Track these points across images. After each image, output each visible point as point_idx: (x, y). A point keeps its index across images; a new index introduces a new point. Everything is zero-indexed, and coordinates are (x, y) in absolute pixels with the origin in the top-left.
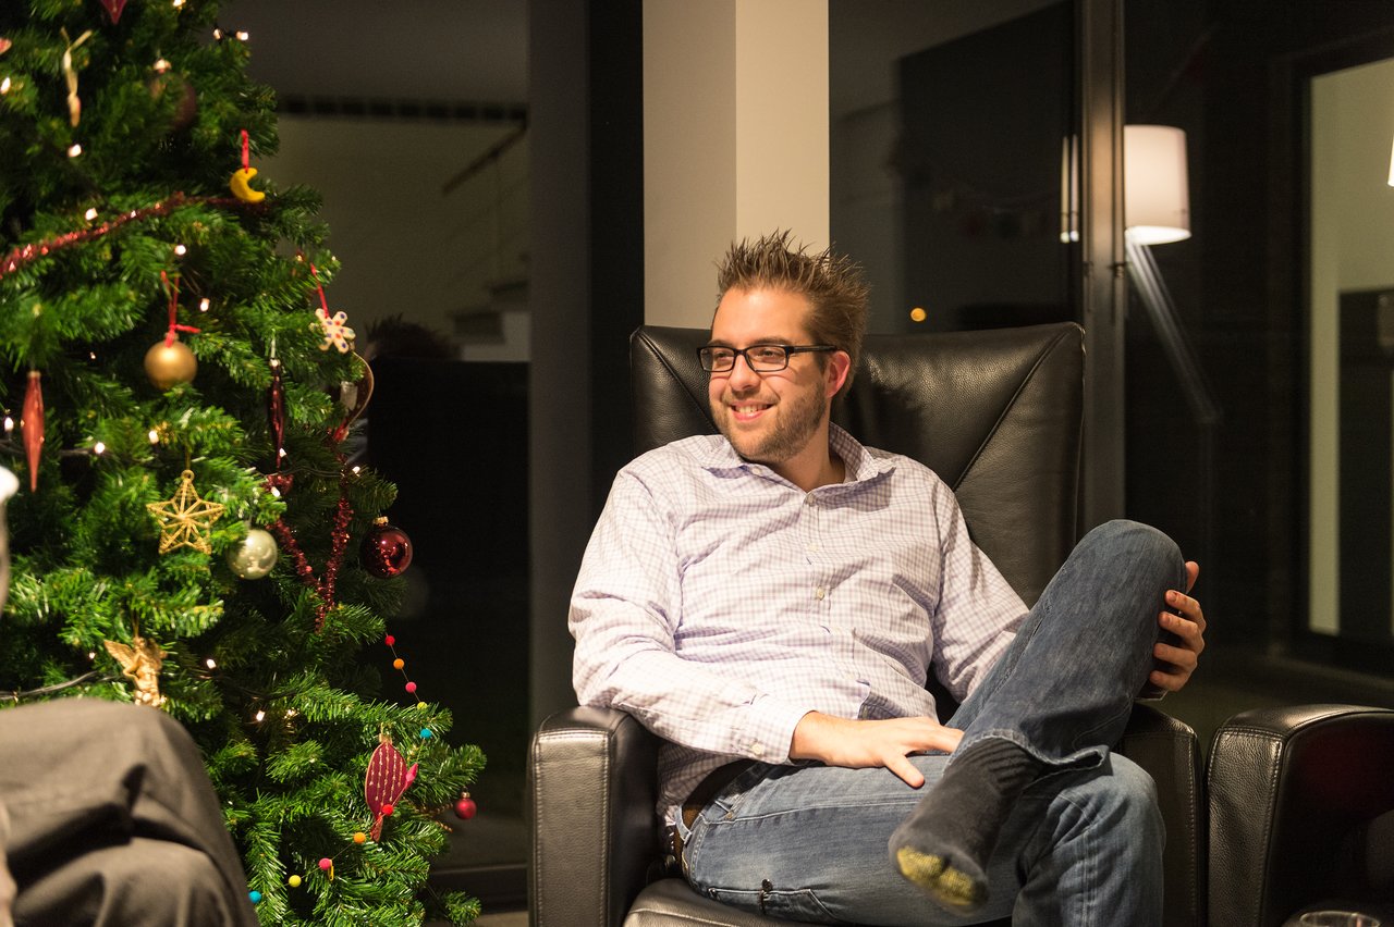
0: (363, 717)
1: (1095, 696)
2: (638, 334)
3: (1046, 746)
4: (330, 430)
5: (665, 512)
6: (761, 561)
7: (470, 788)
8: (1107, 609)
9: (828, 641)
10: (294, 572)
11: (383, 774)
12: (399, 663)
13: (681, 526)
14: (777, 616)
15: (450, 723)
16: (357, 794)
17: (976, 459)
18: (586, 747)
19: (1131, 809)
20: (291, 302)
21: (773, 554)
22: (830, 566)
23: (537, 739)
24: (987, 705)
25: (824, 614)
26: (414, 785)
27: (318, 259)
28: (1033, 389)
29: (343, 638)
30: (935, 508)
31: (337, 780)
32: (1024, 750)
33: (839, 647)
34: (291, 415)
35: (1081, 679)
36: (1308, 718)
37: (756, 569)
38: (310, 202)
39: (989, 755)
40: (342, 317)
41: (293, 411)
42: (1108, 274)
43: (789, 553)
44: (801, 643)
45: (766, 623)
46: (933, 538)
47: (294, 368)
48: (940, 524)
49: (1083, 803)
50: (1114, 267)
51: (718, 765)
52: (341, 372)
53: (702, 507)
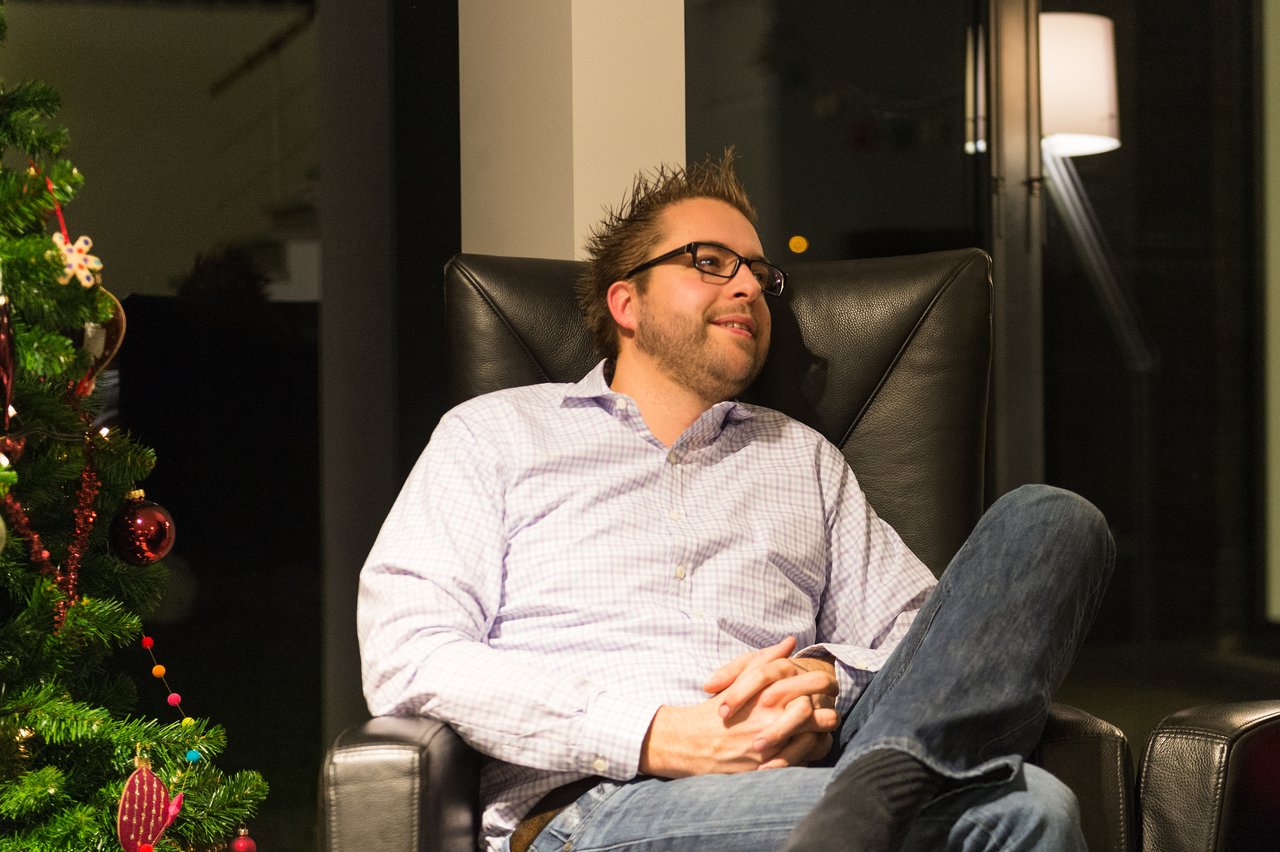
0: (114, 737)
1: (1004, 695)
2: (454, 263)
3: (947, 755)
4: (71, 383)
5: (493, 463)
6: (610, 527)
7: (248, 823)
8: (1020, 591)
9: (688, 630)
10: (27, 559)
11: (140, 806)
12: (159, 670)
13: (514, 481)
14: (629, 594)
15: (224, 743)
16: (107, 831)
17: (864, 413)
18: (391, 767)
19: (1048, 831)
20: (21, 224)
21: (627, 520)
22: (693, 542)
23: (332, 757)
24: (877, 708)
25: (684, 597)
26: (179, 820)
27: (56, 170)
28: (931, 328)
29: (88, 640)
30: (819, 472)
31: (83, 815)
32: (921, 763)
33: (702, 637)
34: (22, 363)
35: (989, 675)
36: (1256, 717)
37: (605, 536)
38: (45, 102)
39: (878, 768)
40: (86, 243)
41: (25, 359)
42: (1022, 191)
43: (645, 519)
44: (656, 630)
45: (615, 602)
46: (816, 508)
47: (26, 307)
48: (824, 491)
49: (992, 825)
50: (1029, 183)
51: (553, 787)
52: (85, 311)
53: (541, 459)
